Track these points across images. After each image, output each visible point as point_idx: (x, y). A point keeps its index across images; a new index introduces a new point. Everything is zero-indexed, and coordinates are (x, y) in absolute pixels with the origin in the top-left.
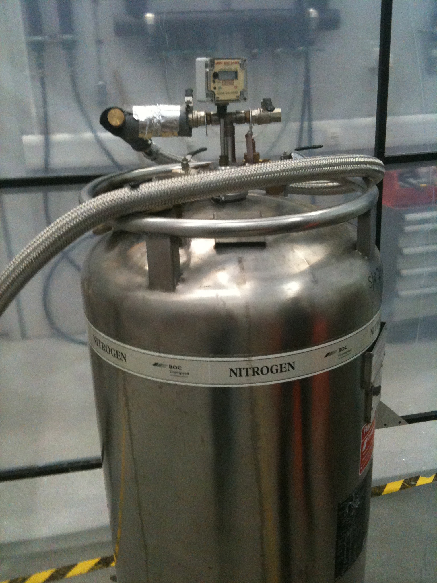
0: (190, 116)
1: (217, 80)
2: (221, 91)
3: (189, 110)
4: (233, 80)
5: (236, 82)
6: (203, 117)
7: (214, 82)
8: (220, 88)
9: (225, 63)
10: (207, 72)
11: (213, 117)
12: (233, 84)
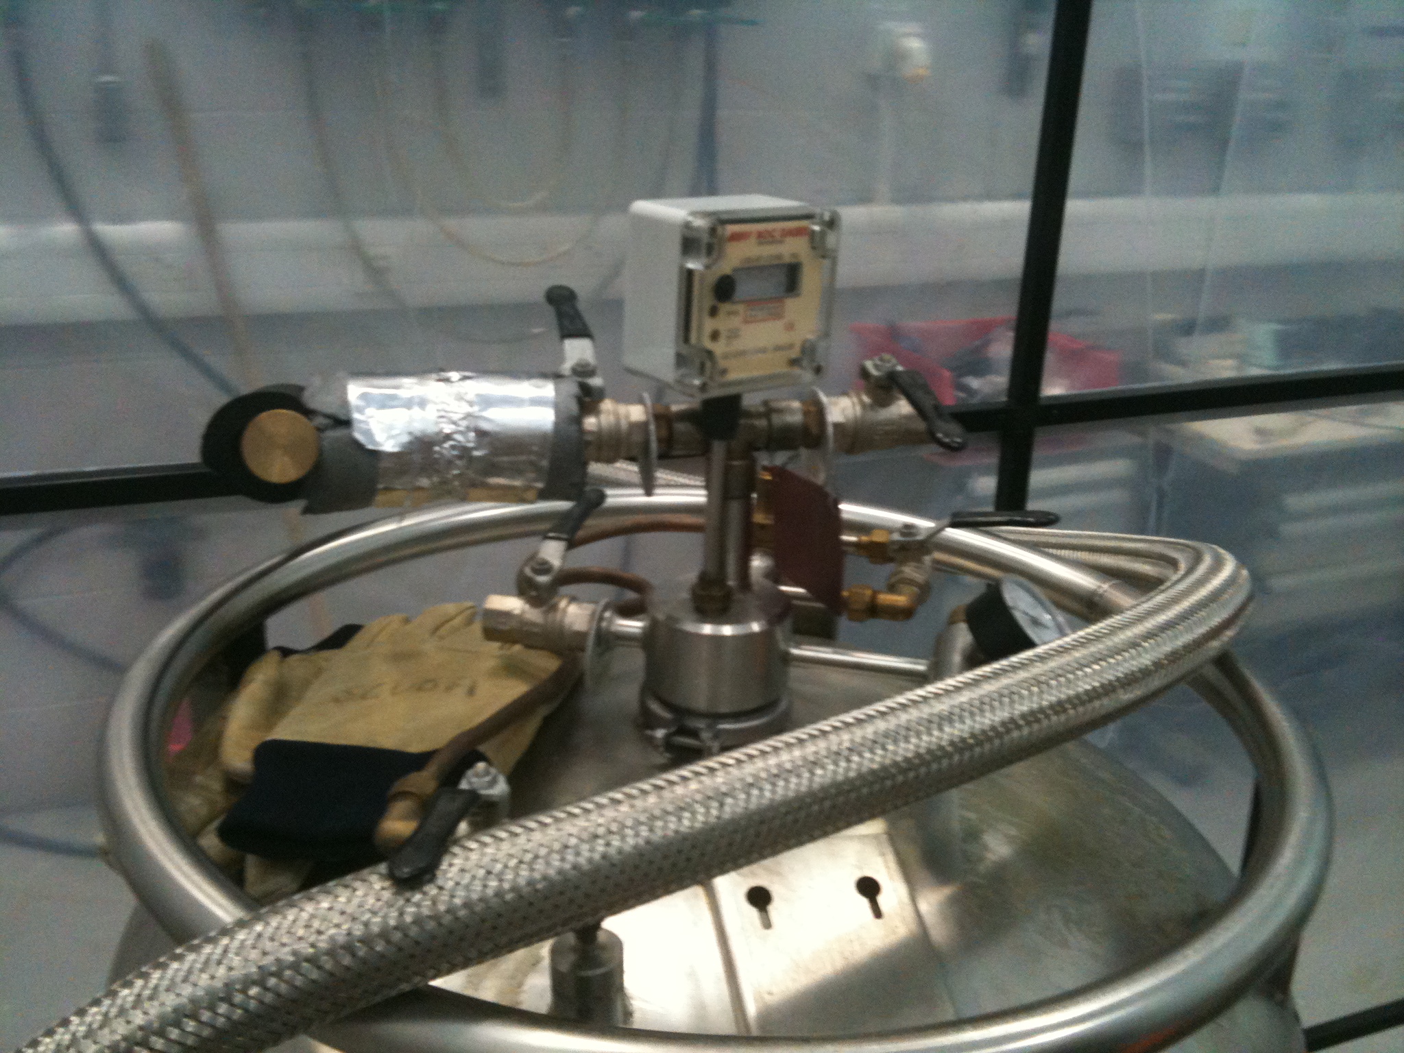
0: (590, 422)
1: (725, 307)
2: (738, 345)
3: (588, 399)
4: (779, 299)
5: (792, 305)
6: (643, 426)
7: (713, 312)
8: (734, 335)
9: (760, 235)
10: (690, 273)
11: (680, 427)
12: (778, 316)
